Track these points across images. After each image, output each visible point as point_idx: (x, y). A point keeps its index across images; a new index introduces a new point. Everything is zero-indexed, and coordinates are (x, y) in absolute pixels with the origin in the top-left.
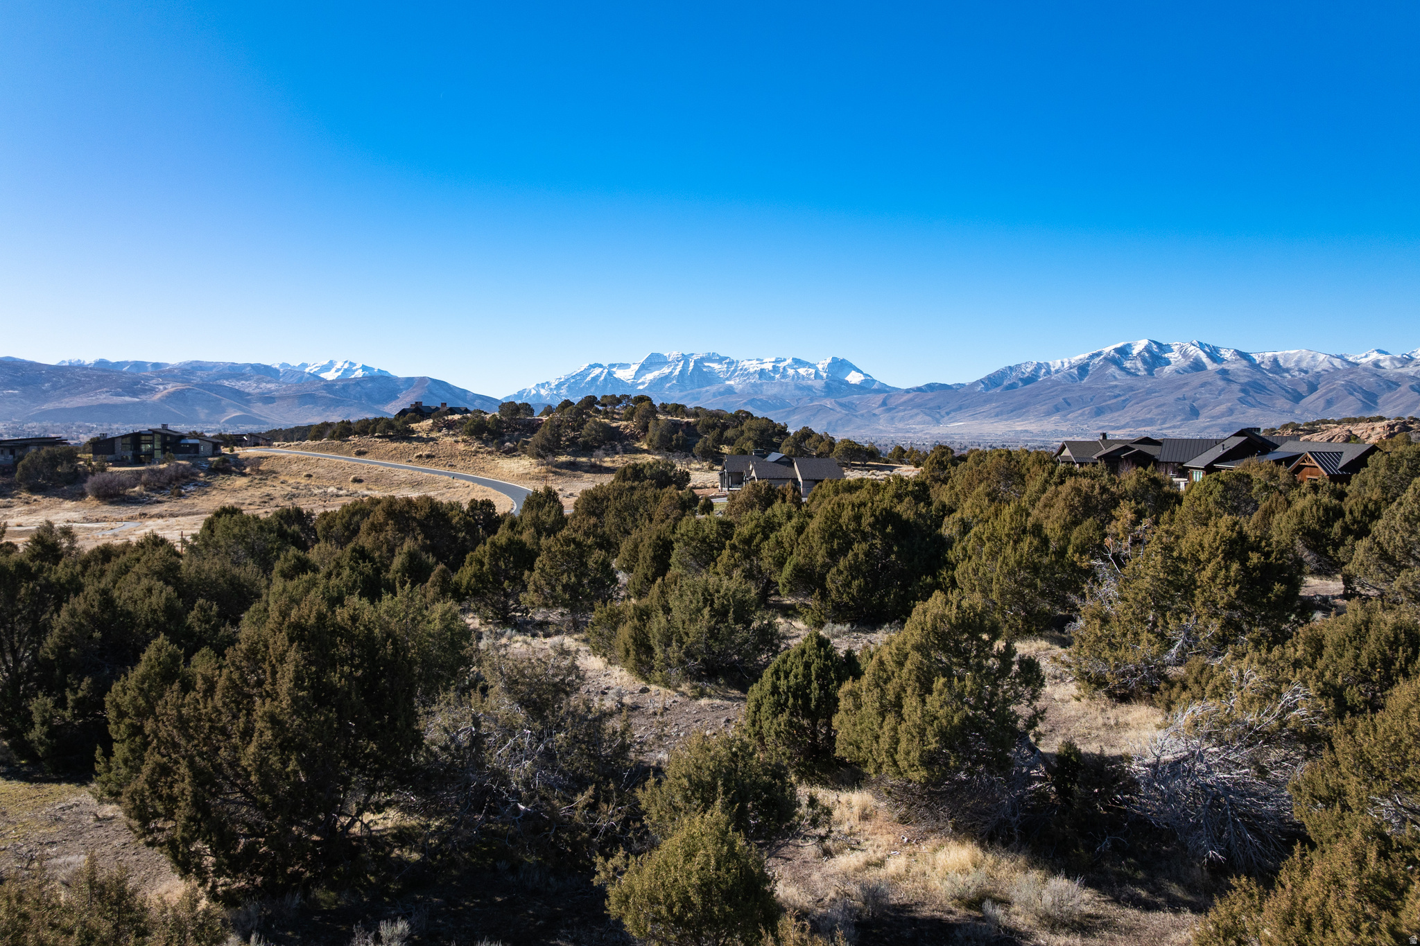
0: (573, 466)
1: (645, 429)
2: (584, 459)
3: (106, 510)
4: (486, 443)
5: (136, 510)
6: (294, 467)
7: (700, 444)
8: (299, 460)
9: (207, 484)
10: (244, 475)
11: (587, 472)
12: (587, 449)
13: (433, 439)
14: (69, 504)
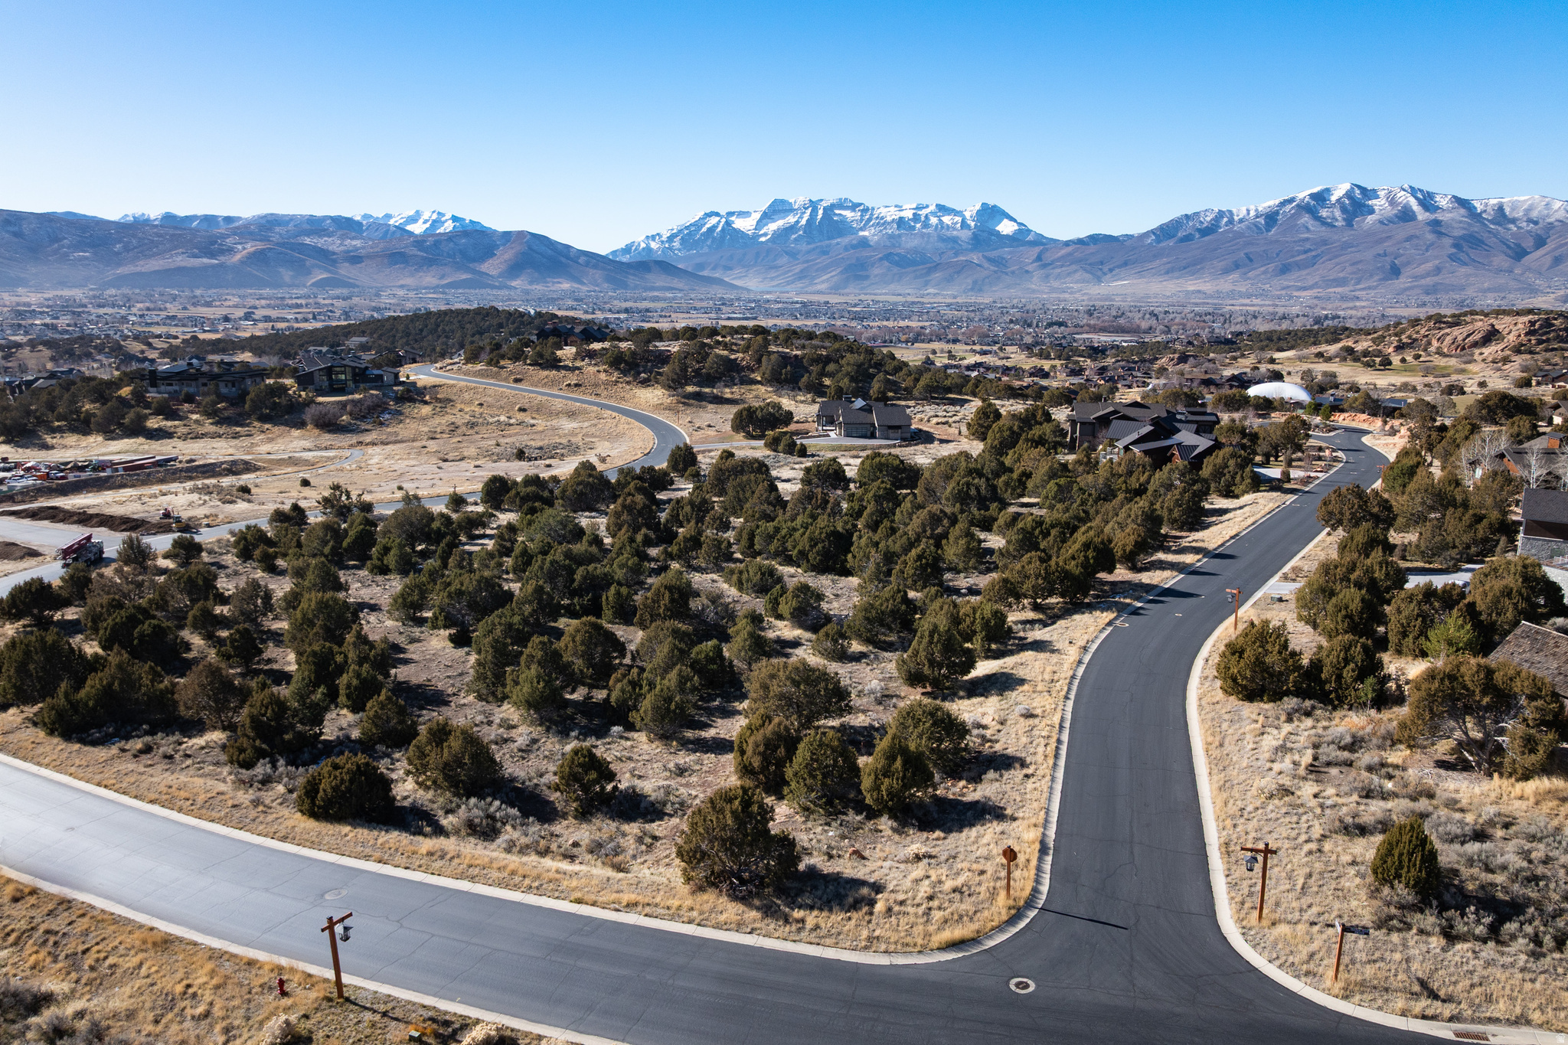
0: (698, 397)
1: (759, 361)
2: (707, 390)
3: (327, 438)
4: (624, 373)
5: (354, 439)
6: (466, 396)
7: (805, 379)
8: (469, 389)
9: (400, 413)
10: (426, 403)
11: (711, 402)
12: (710, 380)
13: (578, 368)
14: (296, 433)
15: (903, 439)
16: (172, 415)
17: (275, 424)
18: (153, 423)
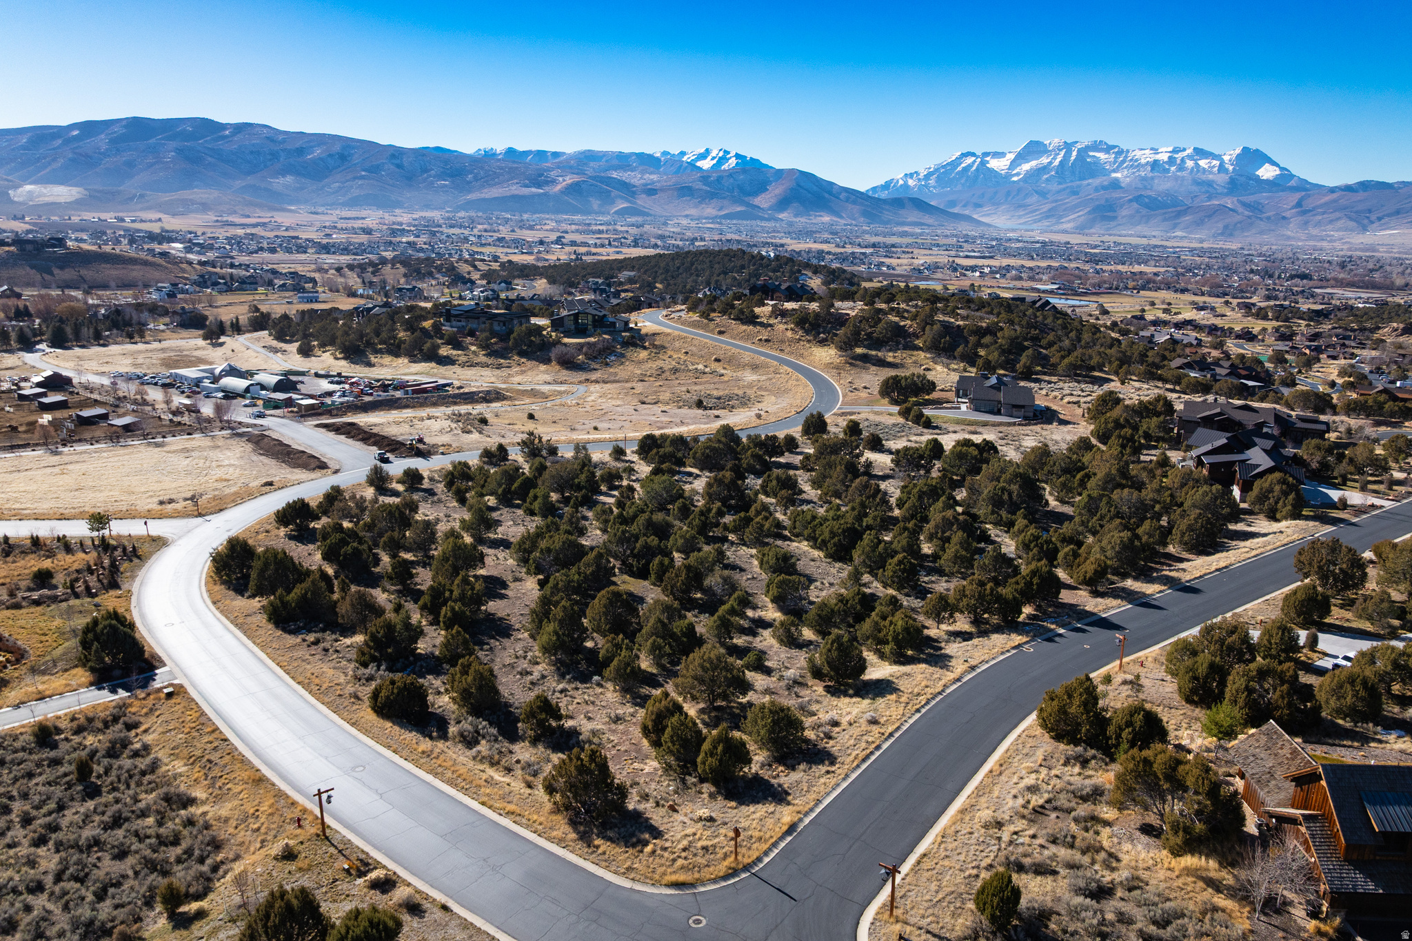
0: (865, 359)
1: (924, 330)
2: (874, 353)
3: (565, 374)
4: (807, 332)
5: (582, 376)
6: (677, 344)
7: (960, 349)
8: (680, 338)
9: (623, 356)
10: (645, 348)
11: (874, 365)
12: (878, 344)
13: (771, 325)
14: (543, 367)
15: (1025, 418)
16: (457, 345)
17: (529, 359)
18: (444, 351)
